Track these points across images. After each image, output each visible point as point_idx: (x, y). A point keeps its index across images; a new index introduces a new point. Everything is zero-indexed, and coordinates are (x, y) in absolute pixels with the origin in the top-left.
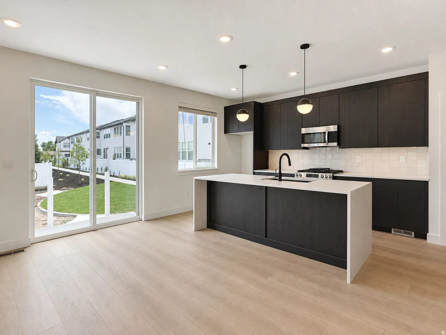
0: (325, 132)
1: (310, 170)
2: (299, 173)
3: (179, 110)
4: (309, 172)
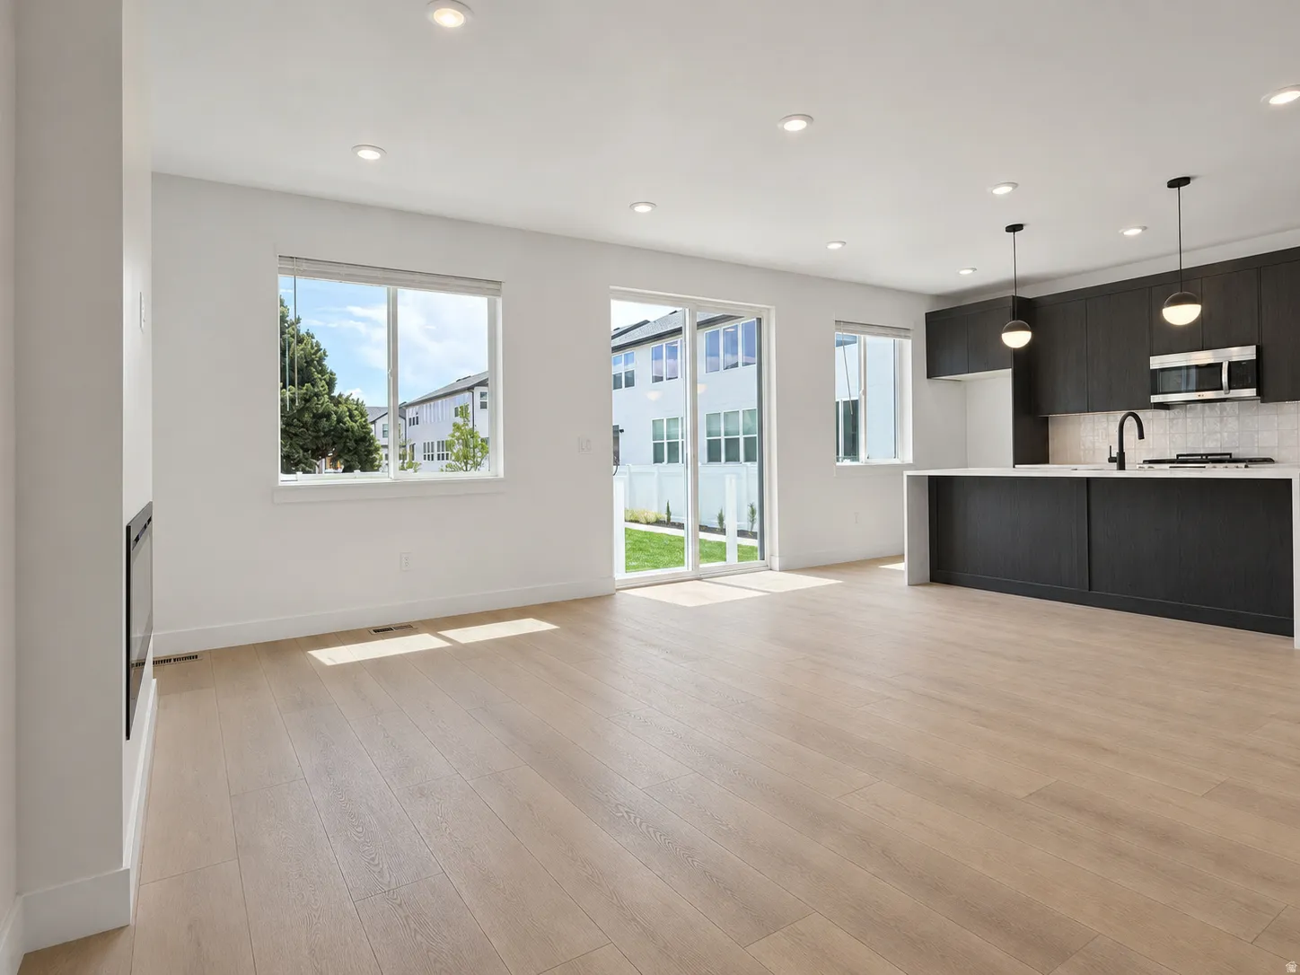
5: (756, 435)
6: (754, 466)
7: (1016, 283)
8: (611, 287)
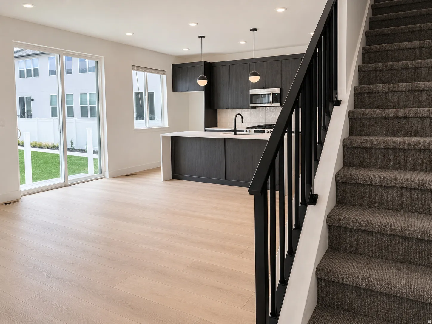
0: (270, 94)
1: (258, 127)
2: (248, 130)
3: (133, 70)
4: (256, 128)
5: (96, 105)
6: (95, 120)
7: (202, 55)
8: (13, 41)
